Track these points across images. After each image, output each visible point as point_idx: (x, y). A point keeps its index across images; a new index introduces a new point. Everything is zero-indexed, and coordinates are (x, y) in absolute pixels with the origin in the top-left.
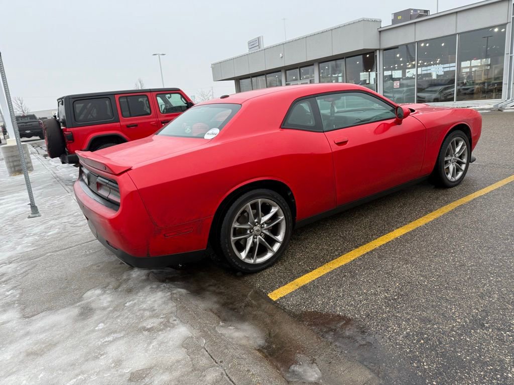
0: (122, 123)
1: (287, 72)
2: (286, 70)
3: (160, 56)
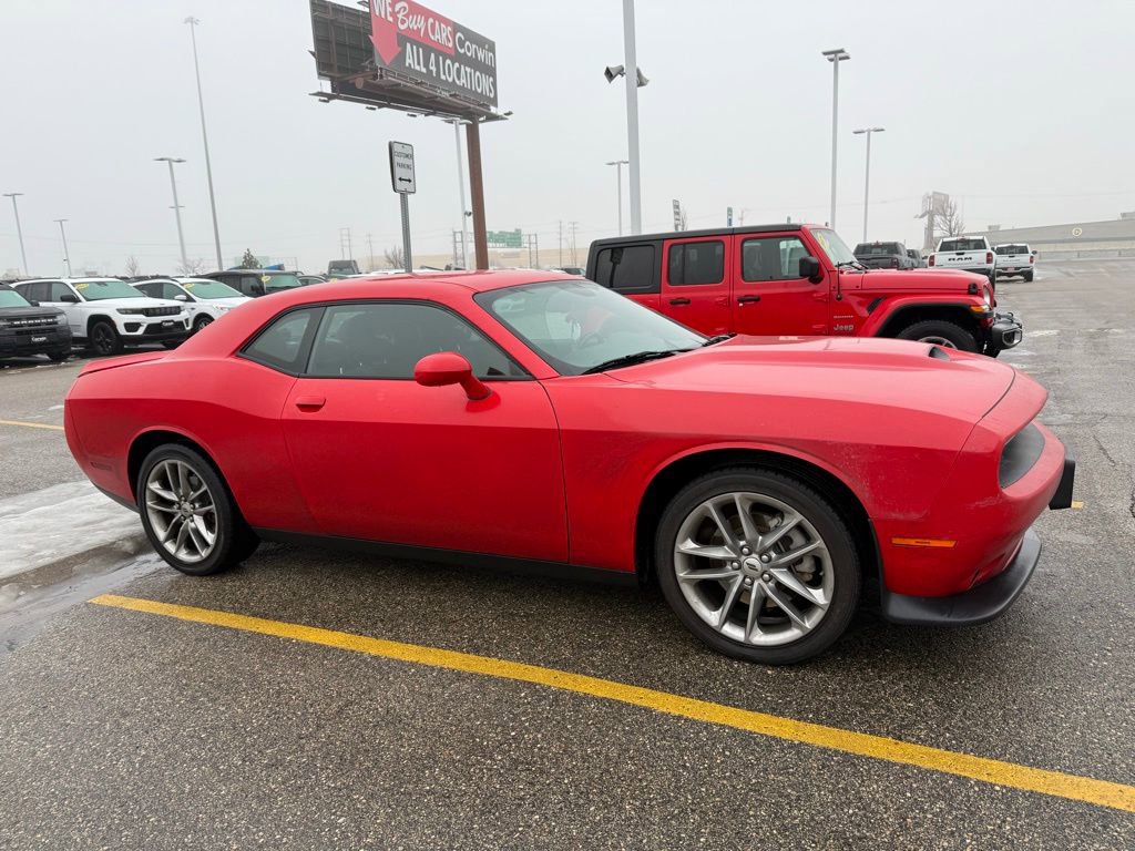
0: (663, 296)
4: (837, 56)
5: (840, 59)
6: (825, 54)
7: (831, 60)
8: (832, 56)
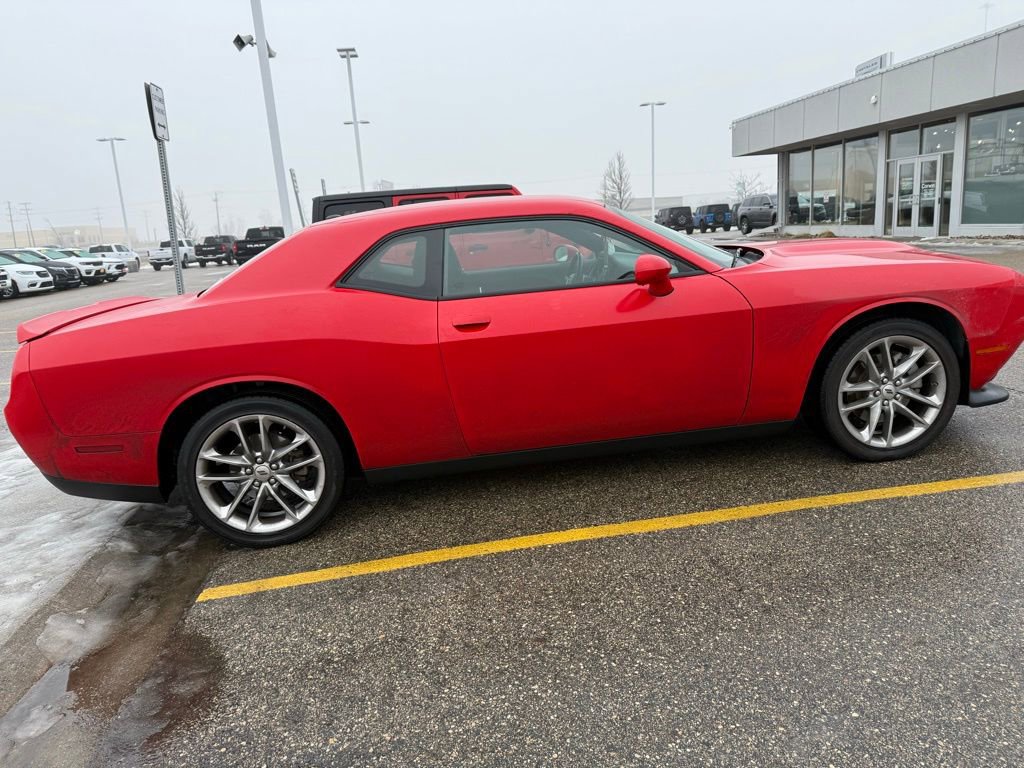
1: (894, 137)
2: (890, 133)
3: (655, 107)
4: (348, 53)
5: (352, 56)
6: (339, 50)
7: (343, 57)
8: (344, 53)
